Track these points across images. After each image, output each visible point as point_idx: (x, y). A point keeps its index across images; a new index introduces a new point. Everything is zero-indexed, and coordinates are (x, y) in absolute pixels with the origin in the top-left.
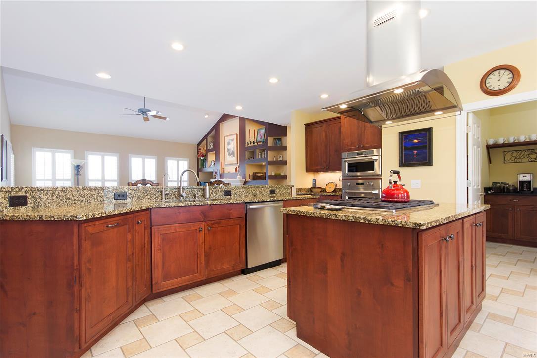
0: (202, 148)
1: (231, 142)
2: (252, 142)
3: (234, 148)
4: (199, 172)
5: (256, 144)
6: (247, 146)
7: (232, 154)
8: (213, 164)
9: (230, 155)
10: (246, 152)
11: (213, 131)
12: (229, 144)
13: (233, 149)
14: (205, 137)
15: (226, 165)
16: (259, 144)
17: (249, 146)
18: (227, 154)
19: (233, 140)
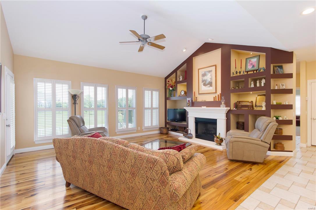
0: (170, 81)
1: (207, 73)
2: (238, 71)
3: (211, 79)
4: (167, 101)
5: (246, 73)
6: (232, 75)
7: (208, 84)
8: (183, 93)
9: (205, 85)
10: (231, 81)
11: (185, 65)
12: (204, 75)
13: (209, 80)
14: (175, 71)
15: (199, 94)
16: (249, 73)
17: (234, 75)
18: (201, 84)
19: (210, 71)
